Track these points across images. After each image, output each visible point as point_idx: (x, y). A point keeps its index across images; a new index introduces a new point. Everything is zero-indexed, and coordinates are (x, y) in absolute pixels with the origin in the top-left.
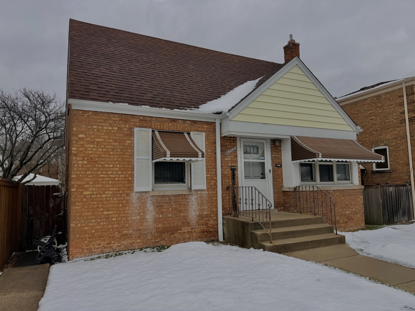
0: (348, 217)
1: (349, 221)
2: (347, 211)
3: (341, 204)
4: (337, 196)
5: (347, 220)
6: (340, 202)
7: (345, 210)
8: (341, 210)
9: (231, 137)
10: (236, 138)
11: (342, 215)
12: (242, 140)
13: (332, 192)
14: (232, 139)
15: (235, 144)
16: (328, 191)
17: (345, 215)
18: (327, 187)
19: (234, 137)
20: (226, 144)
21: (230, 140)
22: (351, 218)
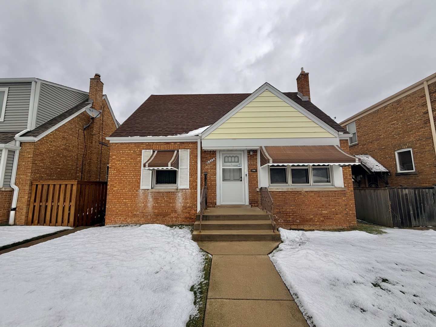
0: (325, 217)
1: (327, 220)
2: (324, 210)
3: (315, 203)
4: (311, 196)
5: (323, 219)
6: (314, 202)
7: (321, 210)
8: (316, 210)
9: (211, 151)
10: (216, 151)
11: (317, 214)
12: (221, 153)
13: (304, 193)
14: (211, 152)
15: (214, 156)
16: (300, 192)
17: (321, 214)
18: (297, 189)
19: (213, 151)
20: (206, 156)
21: (210, 153)
22: (328, 217)
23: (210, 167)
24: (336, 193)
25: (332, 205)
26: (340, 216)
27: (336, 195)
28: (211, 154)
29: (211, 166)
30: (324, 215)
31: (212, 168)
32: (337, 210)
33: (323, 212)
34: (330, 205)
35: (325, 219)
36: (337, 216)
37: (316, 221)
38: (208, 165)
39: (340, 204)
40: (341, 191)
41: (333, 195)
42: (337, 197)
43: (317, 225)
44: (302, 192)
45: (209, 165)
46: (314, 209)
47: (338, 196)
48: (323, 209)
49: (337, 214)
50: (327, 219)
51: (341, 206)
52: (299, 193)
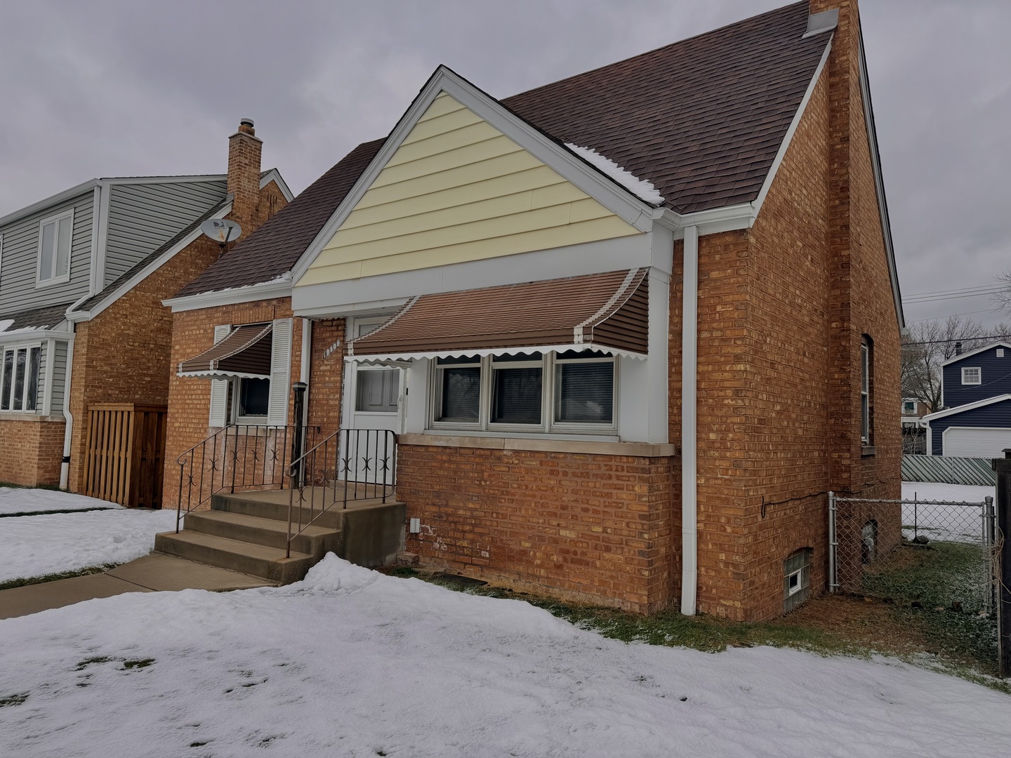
0: (568, 552)
1: (572, 566)
2: (566, 528)
3: (541, 498)
4: (528, 471)
5: (561, 559)
6: (538, 494)
7: (555, 523)
8: (541, 521)
9: (333, 320)
10: (344, 319)
11: (542, 539)
12: (359, 322)
13: (510, 457)
14: (335, 323)
15: (341, 333)
16: (497, 453)
17: (556, 541)
18: (488, 441)
19: (339, 319)
20: (324, 335)
21: (332, 326)
22: (578, 557)
23: (329, 367)
24: (613, 463)
25: (596, 512)
26: (618, 557)
27: (613, 473)
28: (333, 328)
29: (331, 365)
30: (562, 546)
31: (334, 371)
32: (609, 531)
33: (563, 533)
34: (586, 510)
35: (565, 560)
36: (607, 555)
37: (538, 562)
38: (326, 362)
39: (624, 509)
40: (630, 460)
41: (600, 472)
42: (614, 481)
43: (539, 577)
44: (505, 452)
45: (327, 360)
46: (535, 520)
47: (618, 478)
48: (563, 523)
49: (608, 549)
50: (572, 562)
51: (626, 518)
52: (493, 455)
